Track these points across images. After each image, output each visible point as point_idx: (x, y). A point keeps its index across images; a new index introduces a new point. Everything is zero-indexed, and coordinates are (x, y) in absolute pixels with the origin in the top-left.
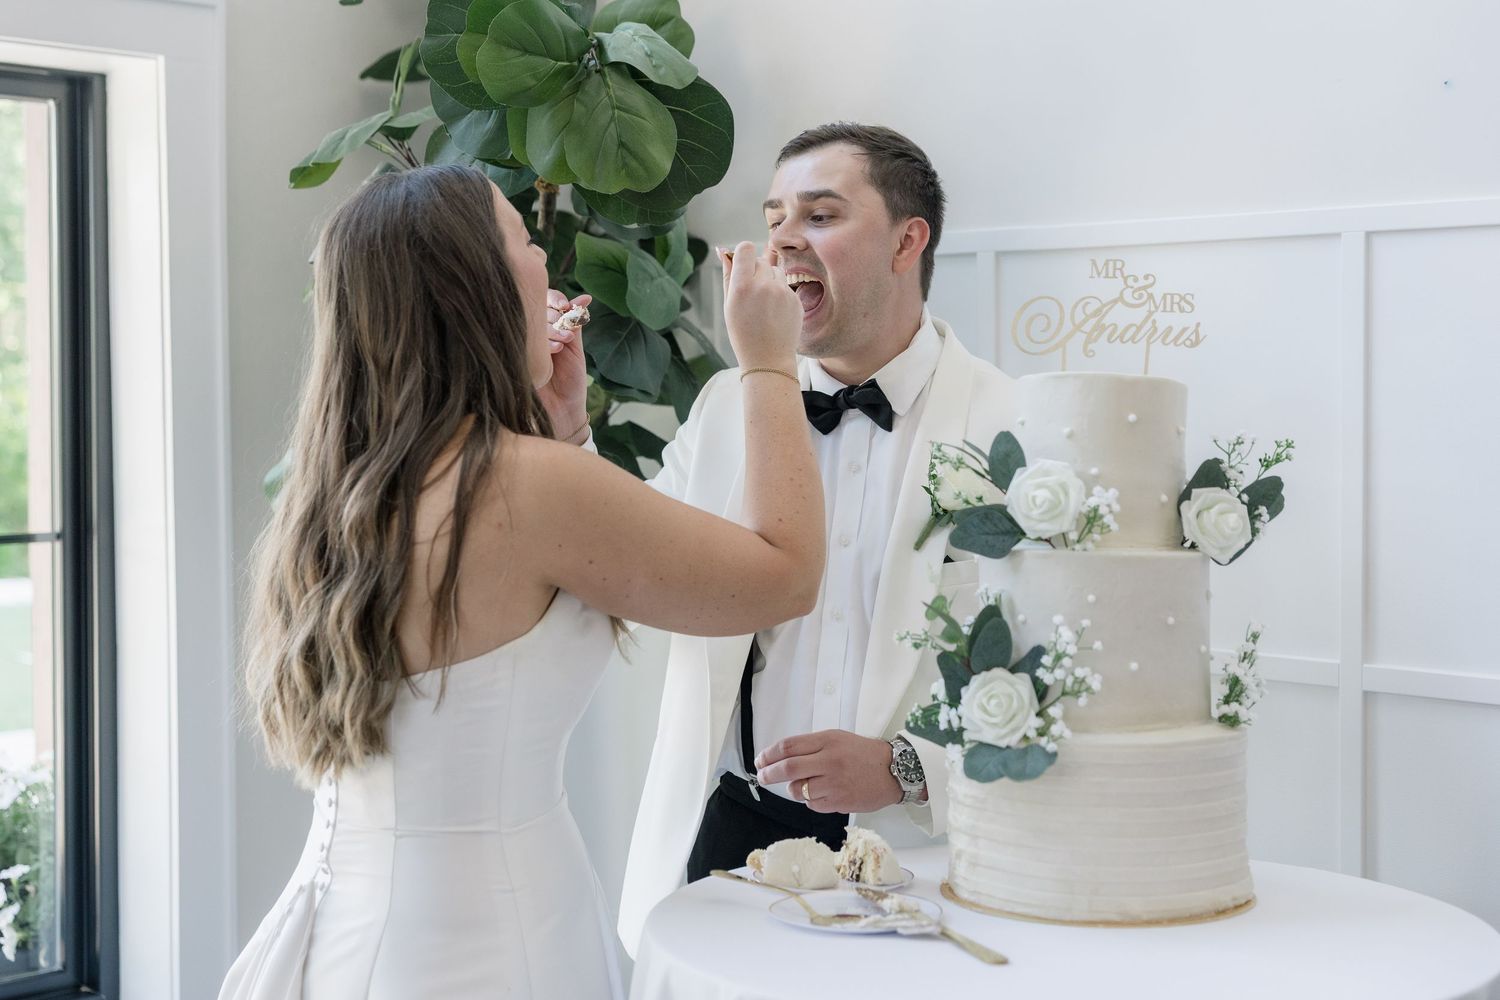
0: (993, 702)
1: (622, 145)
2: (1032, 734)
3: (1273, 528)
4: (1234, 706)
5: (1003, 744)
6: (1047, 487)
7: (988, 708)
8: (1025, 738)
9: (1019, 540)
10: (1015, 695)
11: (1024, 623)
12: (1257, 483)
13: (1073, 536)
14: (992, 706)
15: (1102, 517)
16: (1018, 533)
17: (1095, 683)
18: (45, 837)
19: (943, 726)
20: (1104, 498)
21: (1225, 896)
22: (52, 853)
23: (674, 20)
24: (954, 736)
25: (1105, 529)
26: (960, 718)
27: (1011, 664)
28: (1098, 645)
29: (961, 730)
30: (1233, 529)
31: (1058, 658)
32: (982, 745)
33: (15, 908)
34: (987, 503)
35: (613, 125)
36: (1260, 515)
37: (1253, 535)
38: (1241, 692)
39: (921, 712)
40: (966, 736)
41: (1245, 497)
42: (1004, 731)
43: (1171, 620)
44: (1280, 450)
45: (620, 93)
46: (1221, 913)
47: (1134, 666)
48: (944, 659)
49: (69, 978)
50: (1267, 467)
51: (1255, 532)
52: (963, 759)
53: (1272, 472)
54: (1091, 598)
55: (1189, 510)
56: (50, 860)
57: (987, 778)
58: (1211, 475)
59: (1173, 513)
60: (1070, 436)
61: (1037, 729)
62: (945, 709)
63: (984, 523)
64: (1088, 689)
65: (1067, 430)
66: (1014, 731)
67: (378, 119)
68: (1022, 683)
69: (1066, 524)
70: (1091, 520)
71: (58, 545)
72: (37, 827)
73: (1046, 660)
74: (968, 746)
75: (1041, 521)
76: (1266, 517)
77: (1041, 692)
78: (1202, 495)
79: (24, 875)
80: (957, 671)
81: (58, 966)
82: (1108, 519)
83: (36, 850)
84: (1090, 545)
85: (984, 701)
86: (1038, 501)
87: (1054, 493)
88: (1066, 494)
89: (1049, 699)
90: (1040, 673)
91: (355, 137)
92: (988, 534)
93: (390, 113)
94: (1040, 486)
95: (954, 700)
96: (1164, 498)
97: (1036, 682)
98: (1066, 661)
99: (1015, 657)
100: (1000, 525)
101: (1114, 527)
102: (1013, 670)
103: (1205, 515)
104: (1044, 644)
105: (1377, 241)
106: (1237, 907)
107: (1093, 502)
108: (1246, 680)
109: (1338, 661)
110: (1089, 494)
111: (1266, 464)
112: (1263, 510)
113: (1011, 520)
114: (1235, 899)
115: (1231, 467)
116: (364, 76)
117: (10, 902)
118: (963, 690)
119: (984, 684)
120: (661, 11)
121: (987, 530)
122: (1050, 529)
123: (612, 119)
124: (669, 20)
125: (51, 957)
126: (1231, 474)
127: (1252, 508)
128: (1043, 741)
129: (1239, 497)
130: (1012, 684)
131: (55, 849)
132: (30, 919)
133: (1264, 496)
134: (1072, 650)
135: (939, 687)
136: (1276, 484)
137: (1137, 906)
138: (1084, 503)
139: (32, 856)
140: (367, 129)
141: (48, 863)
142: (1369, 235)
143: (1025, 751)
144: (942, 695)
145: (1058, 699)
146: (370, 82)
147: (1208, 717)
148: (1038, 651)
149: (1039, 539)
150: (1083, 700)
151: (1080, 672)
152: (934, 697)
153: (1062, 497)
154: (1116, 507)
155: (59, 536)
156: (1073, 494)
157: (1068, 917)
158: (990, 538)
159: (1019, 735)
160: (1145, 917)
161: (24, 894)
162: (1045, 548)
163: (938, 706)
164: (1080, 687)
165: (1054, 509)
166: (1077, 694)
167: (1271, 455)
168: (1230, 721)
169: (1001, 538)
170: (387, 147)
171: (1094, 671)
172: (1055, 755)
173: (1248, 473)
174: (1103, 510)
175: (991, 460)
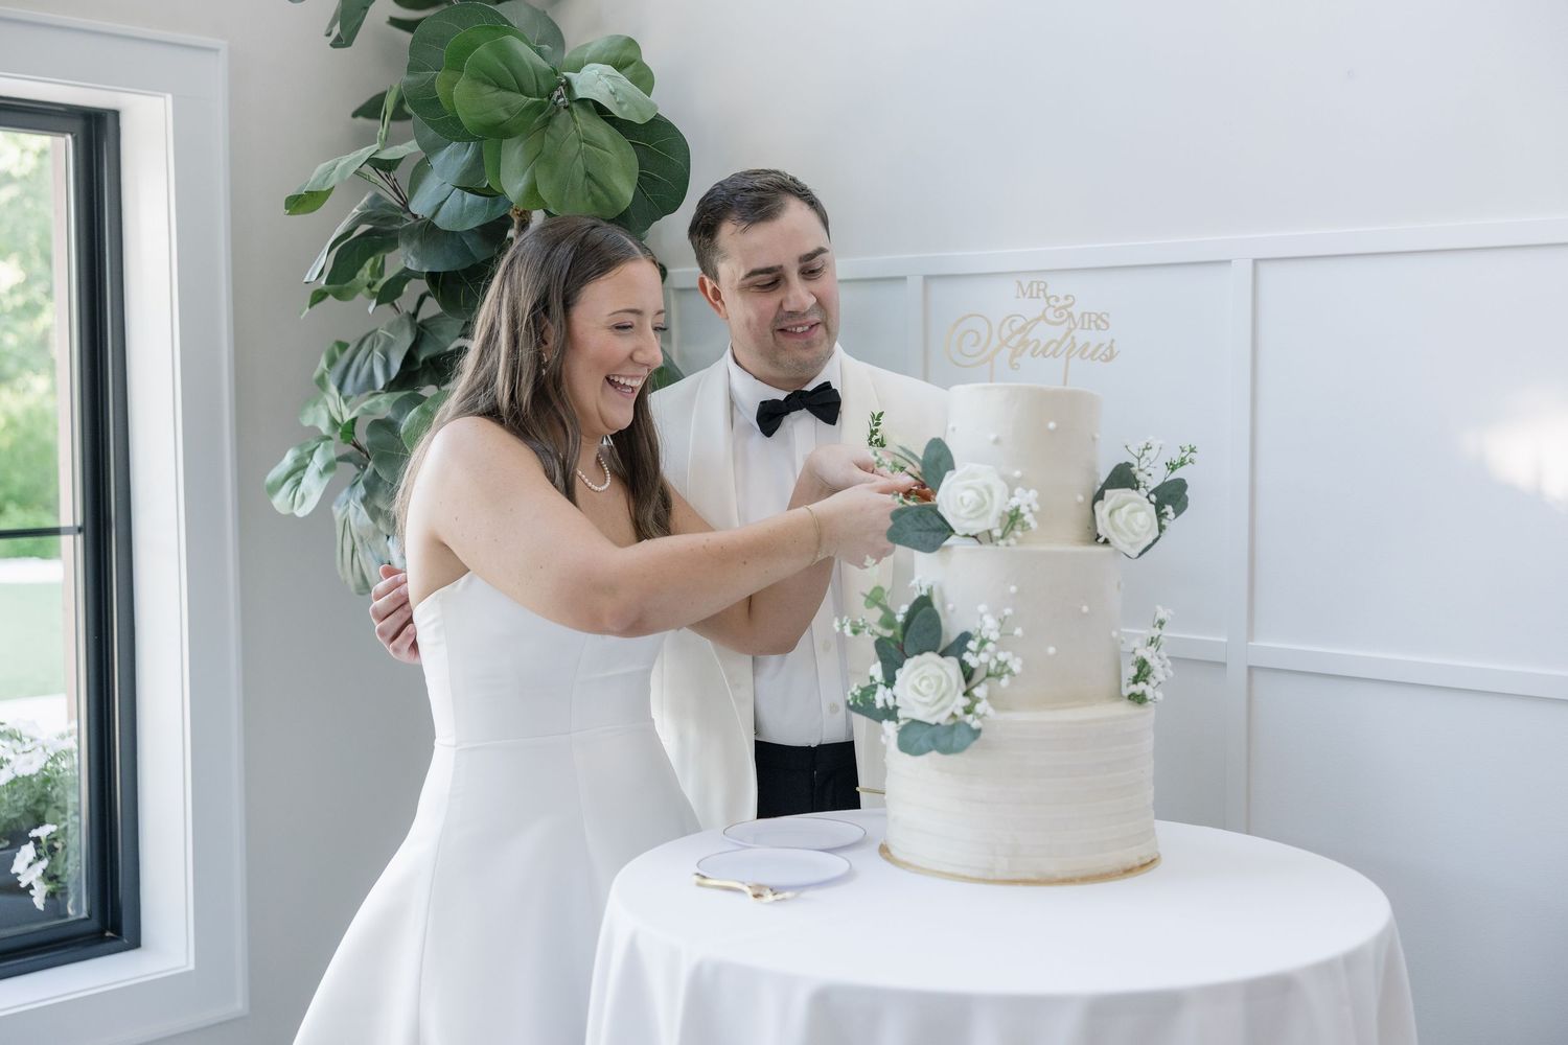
0: (925, 683)
1: (588, 175)
2: (959, 712)
4: (1141, 686)
5: (932, 721)
6: (973, 488)
7: (919, 688)
8: (953, 715)
9: (949, 537)
10: (944, 678)
11: (953, 611)
12: (1164, 484)
13: (997, 533)
14: (922, 689)
15: (1023, 515)
16: (949, 531)
17: (1016, 666)
18: (72, 799)
19: (879, 704)
20: (1025, 499)
21: (1133, 856)
22: (78, 813)
23: (635, 64)
24: (890, 713)
25: (1025, 526)
26: (895, 697)
27: (940, 650)
28: (1018, 632)
29: (896, 708)
30: (1142, 527)
31: (983, 643)
32: (914, 722)
33: (44, 863)
35: (580, 156)
36: (1167, 513)
37: (1160, 531)
38: (1149, 672)
40: (900, 714)
41: (1153, 498)
42: (935, 708)
43: (1085, 609)
44: (1184, 455)
45: (587, 128)
46: (1128, 871)
47: (1052, 650)
48: (881, 645)
49: (94, 924)
50: (1173, 470)
51: (1161, 528)
52: (897, 735)
53: (1178, 474)
54: (1013, 589)
55: (1102, 509)
56: (76, 819)
57: (919, 752)
58: (1123, 477)
59: (1089, 511)
60: (997, 441)
61: (964, 708)
62: (881, 689)
63: (917, 520)
64: (1010, 672)
65: (992, 437)
66: (943, 709)
67: (366, 152)
68: (951, 666)
69: (991, 522)
70: (1013, 519)
71: (80, 538)
72: (65, 791)
73: (972, 645)
74: (902, 723)
75: (969, 519)
76: (1171, 515)
77: (968, 674)
78: (1114, 496)
79: (52, 833)
80: (892, 655)
81: (84, 915)
82: (1028, 518)
83: (64, 811)
84: (1012, 541)
85: (916, 682)
86: (966, 501)
87: (980, 494)
88: (991, 494)
89: (975, 680)
90: (966, 656)
91: (345, 168)
92: (920, 530)
93: (377, 146)
94: (967, 488)
95: (890, 681)
96: (1080, 498)
97: (963, 664)
98: (989, 646)
99: (944, 644)
100: (931, 523)
101: (1034, 525)
102: (943, 654)
103: (1116, 513)
104: (971, 631)
106: (1143, 866)
107: (1014, 502)
108: (1153, 662)
109: (1226, 640)
110: (1011, 495)
111: (1172, 467)
112: (1169, 508)
113: (942, 518)
114: (1141, 858)
115: (1141, 470)
116: (355, 115)
117: (39, 858)
118: (898, 672)
119: (916, 667)
120: (623, 55)
121: (920, 527)
122: (977, 527)
123: (580, 151)
124: (632, 63)
125: (77, 906)
126: (1140, 476)
127: (1159, 506)
128: (969, 718)
129: (1148, 497)
130: (941, 667)
131: (80, 810)
132: (59, 873)
133: (1170, 496)
134: (994, 636)
135: (876, 670)
136: (1181, 485)
137: (1052, 867)
138: (1007, 503)
139: (61, 816)
140: (355, 161)
141: (73, 823)
143: (952, 728)
144: (879, 675)
145: (982, 680)
146: (360, 120)
147: (1117, 695)
148: (966, 637)
149: (967, 536)
150: (1005, 682)
151: (1002, 656)
152: (872, 678)
153: (987, 497)
154: (1036, 507)
155: (80, 530)
156: (997, 494)
157: (991, 876)
158: (923, 534)
159: (947, 713)
160: (1060, 876)
161: (52, 850)
162: (972, 544)
163: (875, 686)
164: (1002, 670)
165: (980, 509)
166: (999, 676)
167: (1177, 460)
168: (1139, 699)
169: (933, 534)
170: (375, 177)
171: (1015, 655)
172: (979, 731)
173: (1154, 475)
174: (1023, 510)
175: (924, 464)
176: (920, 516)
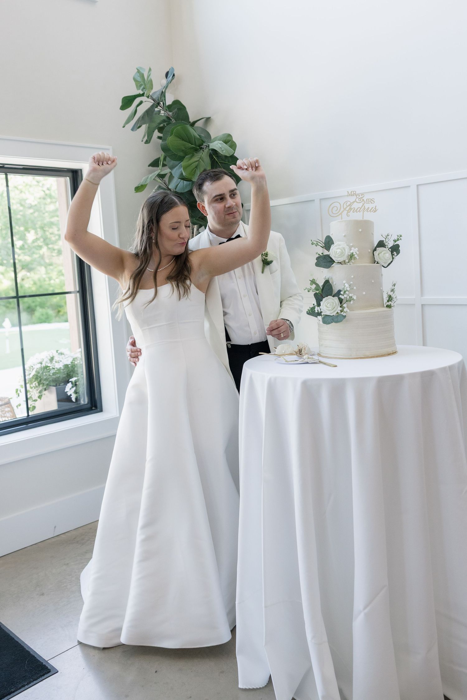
0: (329, 304)
2: (339, 312)
3: (397, 258)
4: (390, 302)
5: (332, 315)
6: (340, 249)
7: (327, 306)
8: (337, 313)
9: (333, 263)
10: (334, 303)
11: (335, 284)
12: (394, 246)
13: (347, 261)
14: (328, 306)
15: (354, 255)
16: (332, 261)
17: (355, 298)
18: (80, 371)
19: (316, 311)
20: (354, 251)
22: (83, 374)
23: (231, 141)
24: (319, 314)
25: (355, 258)
26: (321, 309)
27: (332, 296)
28: (355, 288)
29: (321, 312)
30: (388, 258)
31: (345, 292)
32: (327, 315)
33: (74, 388)
34: (324, 254)
37: (393, 259)
38: (392, 299)
39: (310, 309)
40: (322, 314)
41: (390, 250)
42: (332, 311)
43: (373, 281)
44: (398, 238)
46: (389, 354)
47: (364, 293)
48: (316, 295)
49: (89, 406)
50: (395, 242)
51: (393, 258)
52: (322, 319)
53: (397, 243)
54: (353, 276)
55: (376, 253)
56: (82, 376)
57: (329, 323)
58: (381, 244)
59: (372, 255)
60: (345, 236)
61: (340, 310)
62: (316, 307)
63: (324, 259)
64: (353, 299)
65: (344, 235)
66: (334, 311)
67: (157, 173)
68: (336, 300)
69: (345, 258)
70: (351, 256)
71: (78, 294)
72: (77, 368)
73: (342, 293)
74: (323, 316)
75: (339, 258)
76: (396, 254)
77: (341, 301)
78: (379, 249)
79: (76, 380)
80: (319, 298)
81: (86, 403)
82: (356, 256)
83: (78, 374)
84: (351, 263)
85: (327, 304)
86: (338, 252)
87: (341, 250)
88: (345, 250)
89: (343, 302)
90: (340, 296)
91: (151, 177)
92: (325, 262)
93: (159, 171)
94: (338, 249)
95: (319, 305)
96: (369, 251)
97: (339, 299)
98: (347, 292)
99: (334, 293)
100: (328, 260)
101: (357, 258)
102: (333, 296)
103: (380, 254)
104: (341, 289)
105: (420, 187)
106: (393, 353)
107: (351, 251)
108: (392, 296)
109: (414, 297)
110: (351, 250)
111: (395, 241)
112: (395, 253)
113: (331, 258)
114: (392, 351)
115: (386, 242)
116: (149, 166)
117: (73, 387)
118: (321, 302)
119: (326, 300)
120: (227, 139)
122: (341, 260)
124: (229, 141)
125: (84, 401)
126: (386, 244)
127: (392, 252)
128: (342, 313)
129: (389, 249)
130: (333, 300)
131: (83, 373)
132: (78, 391)
133: (395, 249)
134: (348, 289)
135: (314, 302)
136: (398, 246)
137: (368, 353)
138: (349, 252)
139: (77, 375)
140: (154, 175)
141: (81, 377)
142: (417, 185)
143: (338, 316)
144: (315, 304)
145: (345, 302)
146: (150, 167)
147: (384, 306)
148: (339, 291)
149: (338, 263)
150: (352, 302)
151: (350, 295)
152: (314, 305)
153: (344, 251)
154: (358, 253)
155: (78, 292)
156: (347, 250)
157: (351, 357)
158: (326, 263)
159: (336, 312)
160: (370, 356)
161: (76, 385)
162: (340, 265)
163: (315, 307)
164: (351, 299)
165: (342, 254)
166: (350, 301)
167: (396, 239)
168: (389, 306)
169: (329, 263)
170: (159, 180)
171: (354, 295)
172: (346, 316)
173: (391, 244)
174: (354, 253)
175: (325, 244)
176: (325, 258)
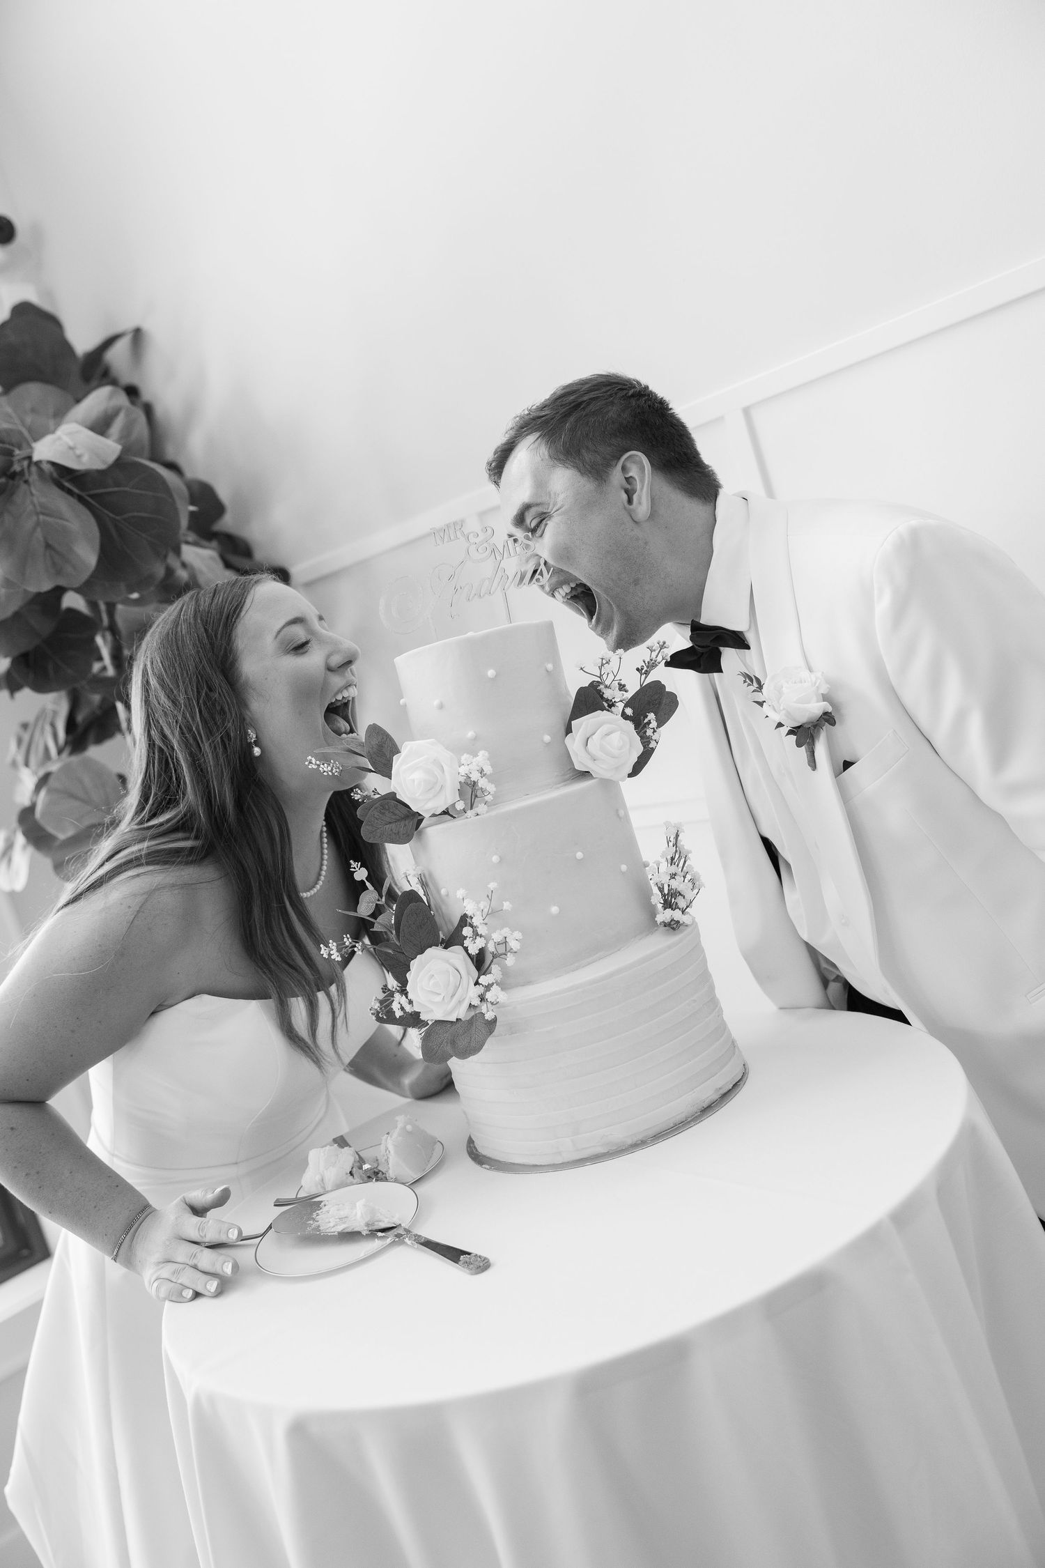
0: (436, 979)
1: (48, 546)
2: (476, 1002)
5: (453, 1018)
6: (420, 769)
7: (430, 986)
8: (471, 1007)
9: (419, 822)
10: (453, 970)
11: (447, 895)
12: (640, 692)
13: (463, 804)
15: (477, 782)
16: (415, 815)
19: (398, 1013)
20: (474, 764)
24: (412, 1019)
25: (484, 792)
26: (411, 1002)
27: (441, 943)
29: (416, 1013)
30: (622, 746)
32: (438, 1022)
34: (383, 793)
35: (39, 530)
36: (649, 722)
37: (646, 745)
39: (378, 1005)
40: (422, 1018)
41: (628, 712)
42: (451, 1006)
43: (579, 855)
44: (654, 654)
45: (43, 500)
47: (554, 910)
50: (647, 673)
51: (645, 740)
52: (421, 1041)
53: (650, 679)
54: (495, 859)
55: (573, 742)
58: (590, 700)
59: (559, 749)
60: (441, 707)
61: (478, 997)
62: (397, 996)
63: (383, 814)
64: (511, 949)
65: (436, 703)
66: (460, 1002)
68: (455, 955)
69: (448, 797)
70: (470, 791)
73: (467, 931)
74: (426, 1026)
75: (428, 800)
76: (654, 724)
77: (474, 959)
78: (583, 724)
80: (397, 960)
82: (484, 783)
84: (479, 809)
85: (426, 982)
86: (421, 782)
87: (430, 770)
88: (440, 769)
89: (483, 966)
90: (467, 943)
92: (389, 823)
94: (413, 770)
95: (403, 987)
96: (547, 738)
97: (468, 951)
99: (444, 932)
100: (397, 812)
101: (492, 788)
102: (446, 946)
103: (591, 741)
104: (464, 916)
107: (463, 770)
110: (459, 763)
111: (645, 671)
112: (651, 717)
113: (403, 806)
115: (607, 687)
118: (408, 975)
119: (423, 965)
121: (389, 820)
122: (439, 804)
123: (38, 524)
126: (610, 693)
127: (639, 723)
128: (485, 1007)
129: (622, 713)
130: (447, 960)
133: (649, 703)
136: (658, 688)
137: (620, 1134)
138: (458, 773)
142: (747, 412)
143: (471, 1022)
145: (492, 961)
148: (462, 923)
149: (435, 816)
150: (510, 961)
151: (497, 937)
153: (437, 772)
156: (446, 768)
157: (559, 1160)
158: (393, 826)
159: (465, 1005)
160: (630, 1142)
162: (444, 824)
163: (391, 995)
164: (503, 949)
165: (433, 787)
166: (503, 956)
167: (646, 662)
168: (673, 926)
169: (402, 823)
171: (510, 932)
172: (495, 1021)
173: (629, 685)
174: (475, 776)
175: (369, 755)
176: (384, 808)
